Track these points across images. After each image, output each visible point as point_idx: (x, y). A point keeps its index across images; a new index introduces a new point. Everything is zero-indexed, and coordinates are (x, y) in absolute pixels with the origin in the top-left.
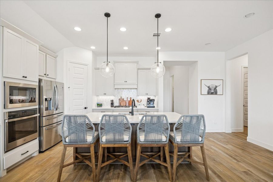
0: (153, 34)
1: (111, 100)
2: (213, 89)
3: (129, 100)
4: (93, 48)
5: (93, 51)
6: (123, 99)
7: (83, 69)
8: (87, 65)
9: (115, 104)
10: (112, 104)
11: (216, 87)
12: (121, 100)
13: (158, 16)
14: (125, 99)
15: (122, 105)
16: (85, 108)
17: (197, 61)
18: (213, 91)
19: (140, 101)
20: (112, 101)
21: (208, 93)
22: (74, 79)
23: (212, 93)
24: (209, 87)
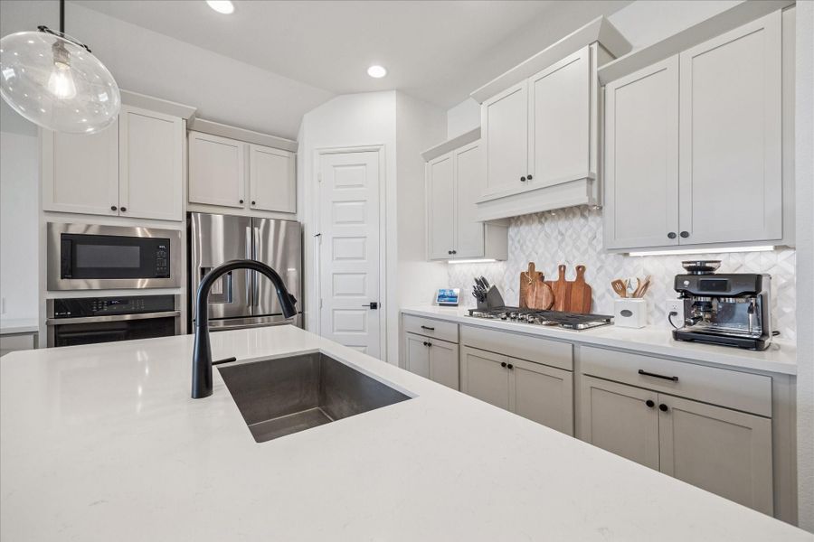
1: (479, 277)
3: (574, 279)
6: (541, 275)
7: (365, 165)
8: (378, 150)
12: (531, 278)
14: (553, 276)
16: (374, 306)
20: (483, 282)
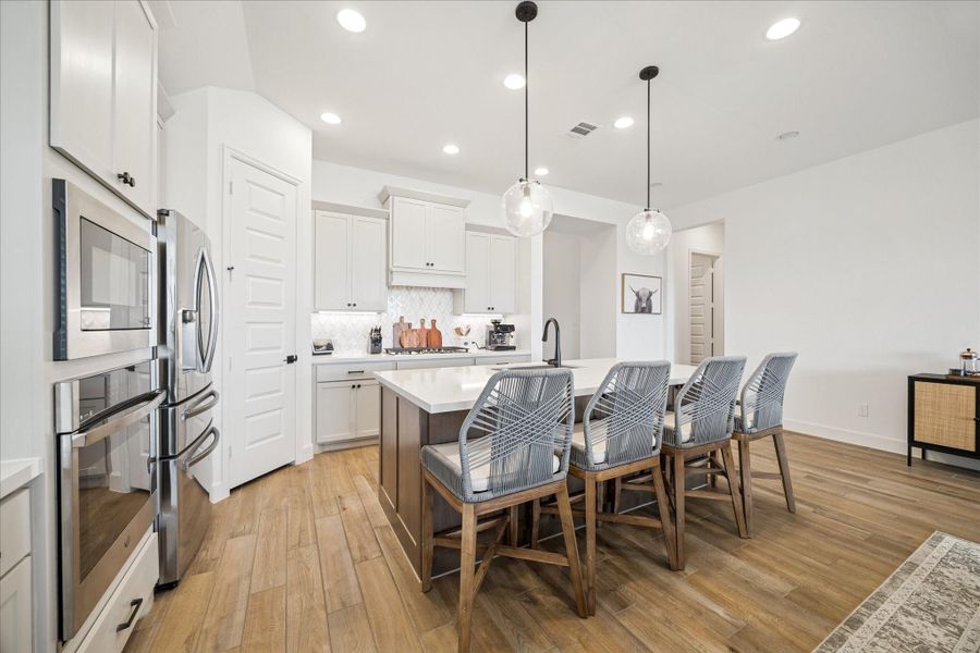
0: (576, 125)
1: (375, 327)
2: (644, 299)
3: (430, 327)
4: (331, 118)
5: (315, 134)
6: (410, 325)
7: (282, 195)
8: (295, 185)
9: (387, 343)
10: (376, 342)
11: (651, 294)
12: (402, 328)
13: (649, 73)
14: (416, 326)
15: (406, 346)
16: (291, 360)
17: (614, 225)
18: (644, 305)
19: (464, 332)
20: (378, 331)
21: (637, 312)
22: (249, 231)
23: (643, 311)
24: (637, 294)
